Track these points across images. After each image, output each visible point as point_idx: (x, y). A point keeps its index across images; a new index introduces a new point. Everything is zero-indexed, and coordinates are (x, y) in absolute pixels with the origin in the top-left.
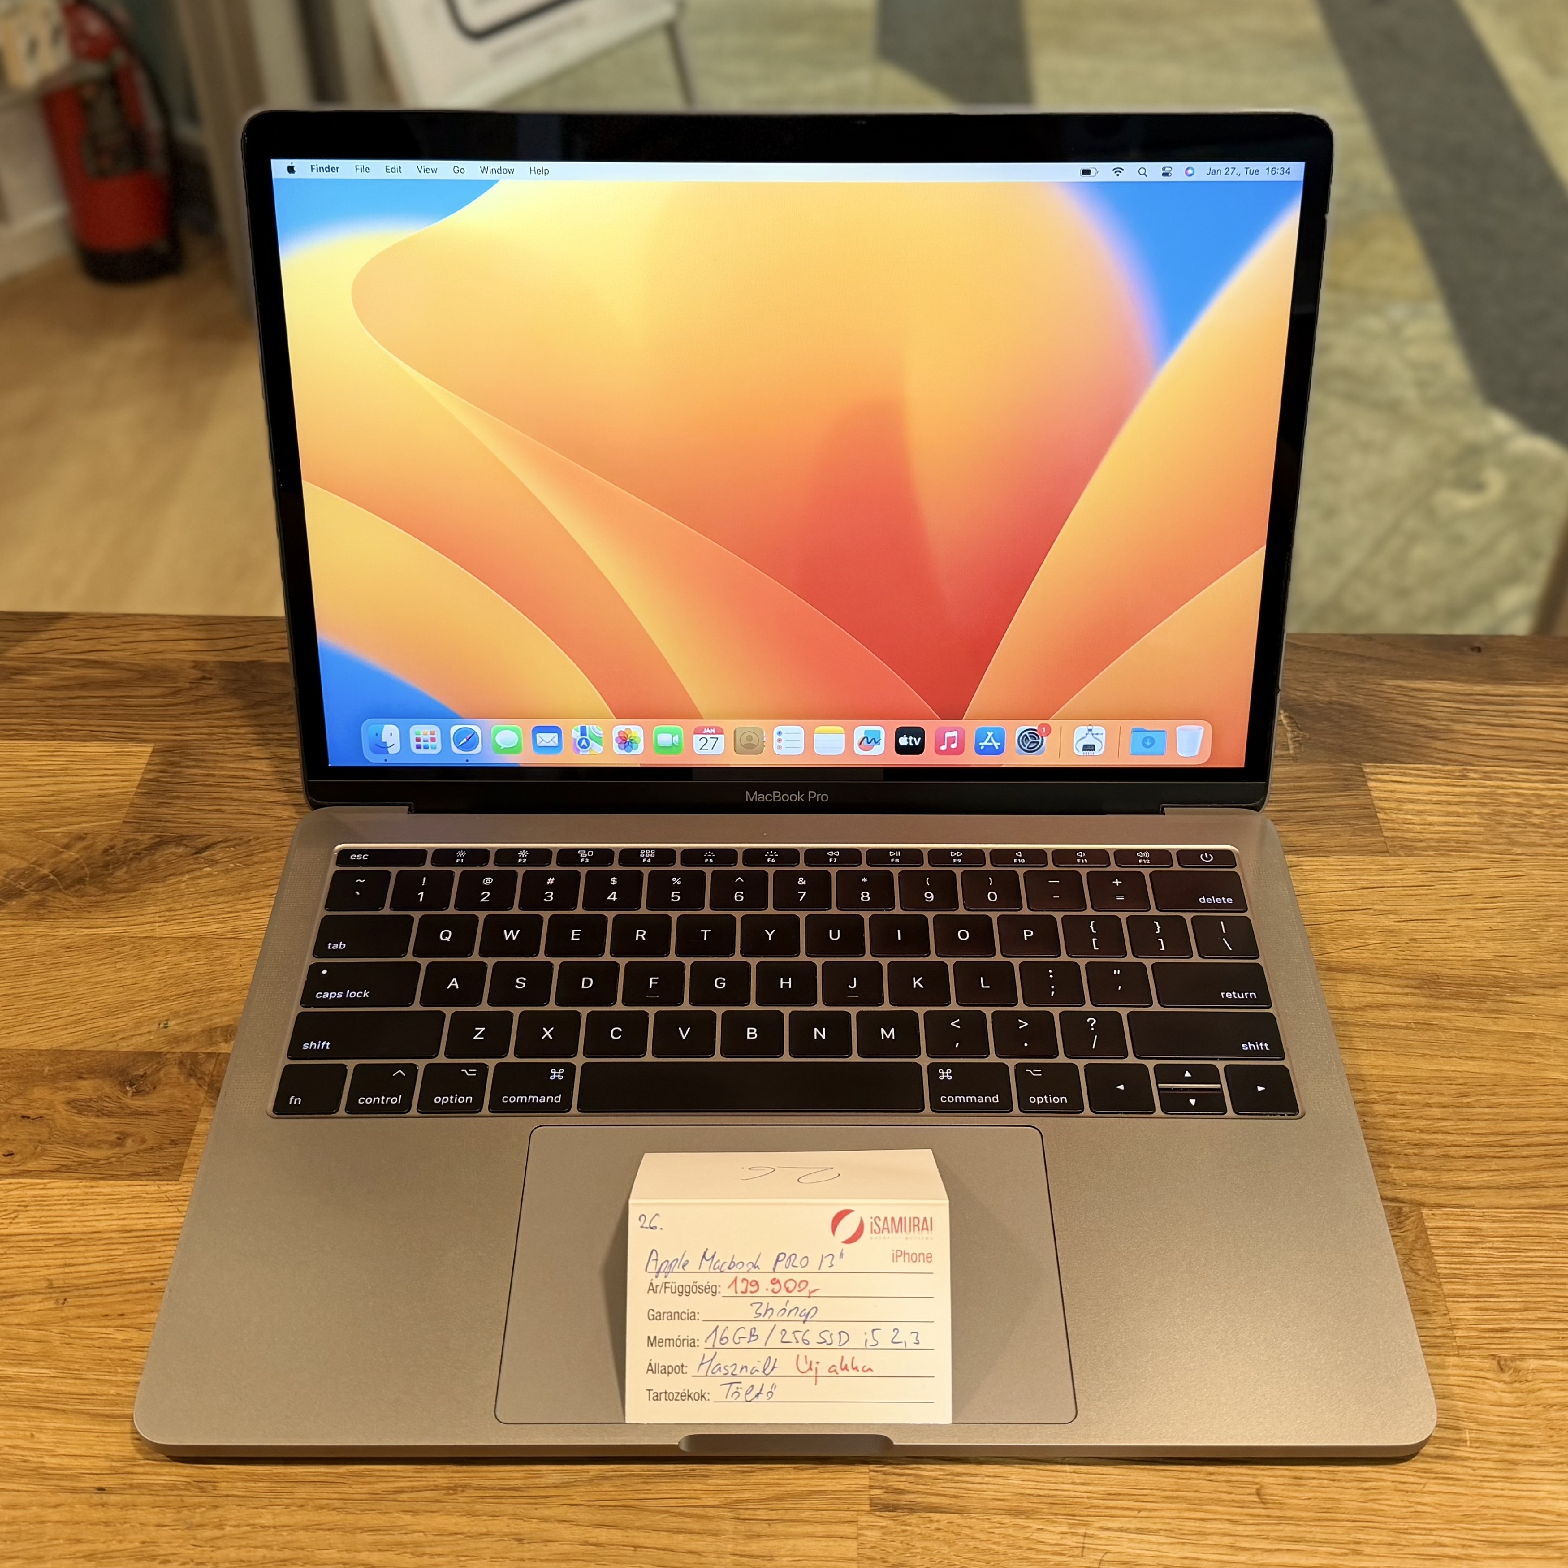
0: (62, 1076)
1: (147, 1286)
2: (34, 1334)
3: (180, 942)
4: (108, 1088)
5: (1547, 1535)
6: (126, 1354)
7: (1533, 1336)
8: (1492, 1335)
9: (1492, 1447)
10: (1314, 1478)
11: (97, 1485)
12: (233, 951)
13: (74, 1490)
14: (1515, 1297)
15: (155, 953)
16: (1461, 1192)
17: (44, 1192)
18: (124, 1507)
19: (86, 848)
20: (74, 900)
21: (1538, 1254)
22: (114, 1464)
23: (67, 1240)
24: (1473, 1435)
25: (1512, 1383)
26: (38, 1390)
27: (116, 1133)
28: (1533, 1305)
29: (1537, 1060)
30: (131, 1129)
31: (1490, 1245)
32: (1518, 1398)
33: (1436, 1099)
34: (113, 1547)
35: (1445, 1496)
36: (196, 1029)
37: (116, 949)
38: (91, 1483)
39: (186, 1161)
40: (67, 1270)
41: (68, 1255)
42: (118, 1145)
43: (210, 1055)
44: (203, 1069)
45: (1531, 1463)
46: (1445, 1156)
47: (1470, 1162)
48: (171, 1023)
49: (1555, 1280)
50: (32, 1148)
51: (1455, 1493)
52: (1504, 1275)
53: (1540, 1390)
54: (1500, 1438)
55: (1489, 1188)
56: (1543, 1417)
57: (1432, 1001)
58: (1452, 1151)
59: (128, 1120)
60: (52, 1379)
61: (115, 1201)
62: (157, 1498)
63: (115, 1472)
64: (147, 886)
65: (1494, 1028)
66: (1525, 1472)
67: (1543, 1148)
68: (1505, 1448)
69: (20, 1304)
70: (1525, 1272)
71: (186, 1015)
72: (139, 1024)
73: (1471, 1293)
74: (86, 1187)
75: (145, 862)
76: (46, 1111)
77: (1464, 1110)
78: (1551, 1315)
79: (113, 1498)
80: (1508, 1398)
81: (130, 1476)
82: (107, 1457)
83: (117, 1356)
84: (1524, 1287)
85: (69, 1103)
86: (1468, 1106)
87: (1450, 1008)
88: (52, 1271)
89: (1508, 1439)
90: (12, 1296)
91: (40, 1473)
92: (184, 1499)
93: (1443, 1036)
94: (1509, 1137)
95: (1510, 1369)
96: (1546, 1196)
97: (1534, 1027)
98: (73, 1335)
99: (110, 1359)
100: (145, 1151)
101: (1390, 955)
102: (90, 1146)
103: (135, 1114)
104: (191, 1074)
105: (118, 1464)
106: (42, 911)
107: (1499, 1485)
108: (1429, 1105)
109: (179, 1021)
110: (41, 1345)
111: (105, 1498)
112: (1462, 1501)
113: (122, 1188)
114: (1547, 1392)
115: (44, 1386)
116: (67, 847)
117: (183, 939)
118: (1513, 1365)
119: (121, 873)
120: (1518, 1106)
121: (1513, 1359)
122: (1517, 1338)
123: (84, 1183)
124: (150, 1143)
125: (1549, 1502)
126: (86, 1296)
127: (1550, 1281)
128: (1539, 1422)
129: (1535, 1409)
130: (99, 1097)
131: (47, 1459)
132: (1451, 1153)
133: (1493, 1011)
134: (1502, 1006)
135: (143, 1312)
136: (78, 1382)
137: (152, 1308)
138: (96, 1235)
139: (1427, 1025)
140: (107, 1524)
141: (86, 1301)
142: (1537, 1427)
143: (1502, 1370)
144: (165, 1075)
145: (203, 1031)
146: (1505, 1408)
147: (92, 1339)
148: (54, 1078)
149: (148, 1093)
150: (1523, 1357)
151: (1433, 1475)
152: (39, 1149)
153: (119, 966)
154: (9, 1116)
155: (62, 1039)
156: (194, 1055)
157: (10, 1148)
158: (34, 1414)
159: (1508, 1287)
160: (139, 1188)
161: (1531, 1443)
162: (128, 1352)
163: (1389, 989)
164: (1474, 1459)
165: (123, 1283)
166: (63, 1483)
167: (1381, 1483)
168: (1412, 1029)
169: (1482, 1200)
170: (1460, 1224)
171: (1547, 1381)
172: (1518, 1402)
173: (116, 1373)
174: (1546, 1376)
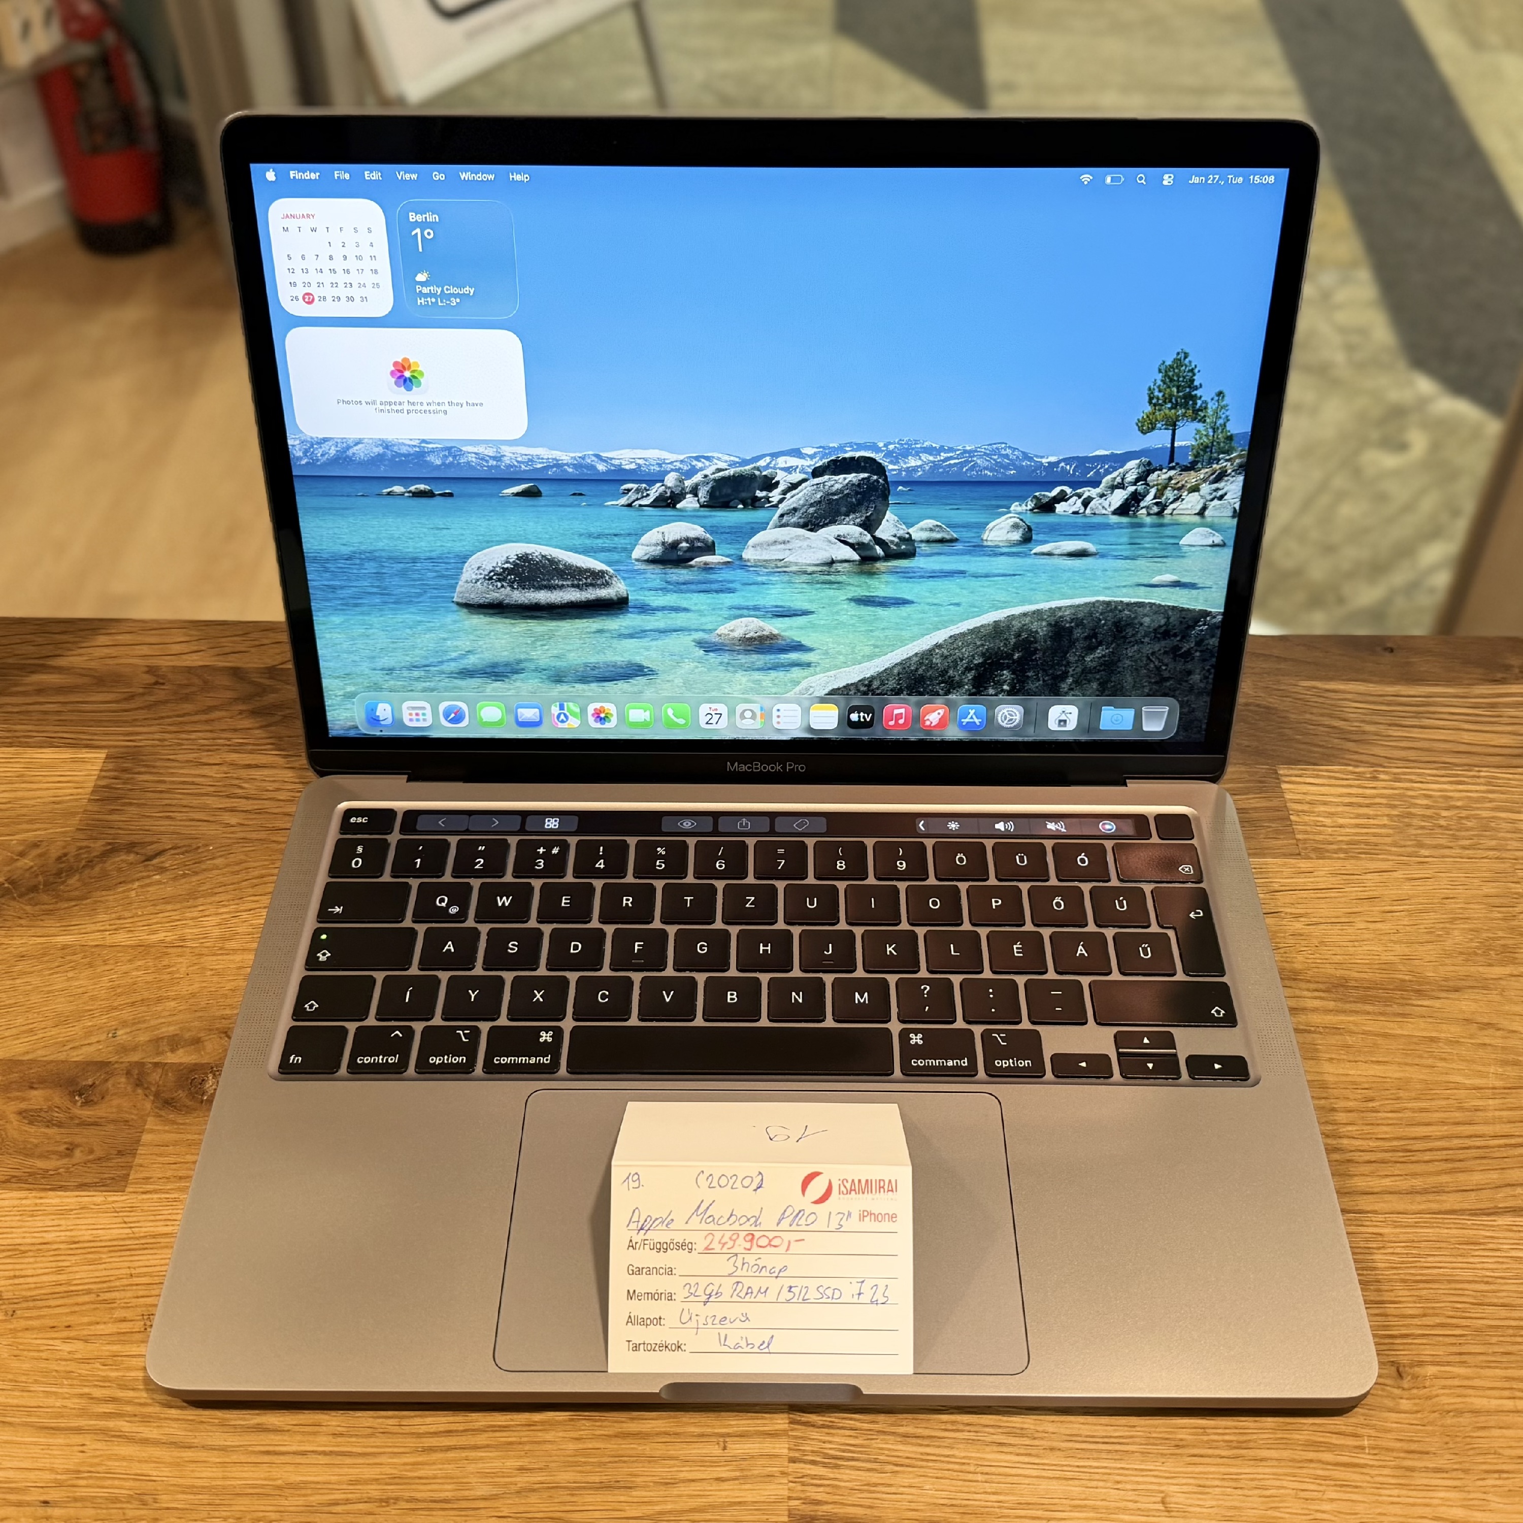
0: (14, 1086)
1: (92, 1297)
3: (130, 950)
4: (58, 1098)
6: (72, 1366)
7: (1430, 1342)
8: (1391, 1341)
9: (1390, 1454)
10: (1217, 1486)
11: (42, 1498)
12: (180, 960)
13: (19, 1504)
14: (1415, 1302)
15: (107, 961)
16: (1365, 1197)
18: (67, 1520)
19: (40, 856)
20: (30, 909)
21: (1437, 1259)
22: (59, 1477)
24: (1371, 1442)
25: (1410, 1389)
27: (65, 1143)
28: (1431, 1311)
29: (1440, 1063)
30: (78, 1140)
31: (1391, 1251)
32: (1415, 1404)
33: (1342, 1104)
35: (1344, 1503)
36: (143, 1038)
37: (68, 958)
38: (36, 1496)
39: (132, 1172)
40: (17, 1281)
41: (18, 1267)
42: (67, 1156)
43: (156, 1065)
44: (150, 1079)
45: (1427, 1469)
46: (1351, 1162)
47: (1373, 1167)
48: (119, 1033)
49: (1453, 1286)
51: (1353, 1501)
52: (1404, 1281)
53: (1437, 1396)
54: (1398, 1445)
55: (1391, 1193)
56: (1439, 1423)
57: (1341, 1005)
58: (1356, 1156)
59: (77, 1131)
61: (63, 1213)
62: (99, 1511)
63: (59, 1485)
64: (98, 894)
65: (1401, 1032)
66: (1420, 1479)
67: (1445, 1152)
68: (1402, 1455)
70: (1424, 1278)
71: (134, 1024)
72: (86, 1035)
73: (1372, 1298)
74: (36, 1197)
75: (97, 869)
77: (1368, 1115)
78: (1448, 1321)
79: (57, 1511)
80: (1406, 1404)
81: (74, 1489)
82: (52, 1470)
83: (63, 1369)
84: (1424, 1292)
85: (20, 1113)
86: (1373, 1110)
87: (1358, 1012)
89: (1405, 1446)
92: (127, 1511)
93: (1350, 1040)
94: (1412, 1142)
95: (1408, 1375)
96: (1445, 1202)
97: (1438, 1031)
98: (21, 1347)
99: (56, 1371)
100: (93, 1161)
101: (1300, 959)
103: (83, 1124)
104: (139, 1084)
105: (64, 1477)
107: (1396, 1492)
109: (128, 1030)
111: (49, 1511)
112: (1360, 1508)
113: (69, 1199)
114: (1442, 1398)
116: (22, 854)
117: (133, 947)
118: (1411, 1371)
119: (73, 881)
120: (1422, 1110)
121: (1412, 1366)
122: (1415, 1344)
123: (34, 1194)
124: (98, 1153)
126: (35, 1308)
127: (1448, 1287)
128: (1436, 1428)
129: (1432, 1415)
130: (50, 1109)
132: (1357, 1159)
133: (1400, 1015)
135: (90, 1324)
136: (25, 1394)
137: (98, 1320)
138: (45, 1246)
141: (34, 1313)
142: (1433, 1434)
143: (1400, 1375)
144: (113, 1085)
145: (150, 1041)
146: (1403, 1415)
147: (39, 1351)
148: (6, 1088)
149: (96, 1103)
150: (1421, 1364)
151: (1333, 1483)
153: (70, 974)
155: (15, 1049)
156: (141, 1065)
159: (1408, 1293)
160: (87, 1199)
161: (1427, 1450)
162: (73, 1364)
163: (1303, 993)
164: (1372, 1466)
165: (69, 1294)
166: (9, 1497)
167: (1282, 1491)
168: (1320, 1033)
169: (1385, 1205)
170: (1363, 1229)
171: (1444, 1387)
172: (1415, 1408)
173: (62, 1385)
174: (1444, 1382)
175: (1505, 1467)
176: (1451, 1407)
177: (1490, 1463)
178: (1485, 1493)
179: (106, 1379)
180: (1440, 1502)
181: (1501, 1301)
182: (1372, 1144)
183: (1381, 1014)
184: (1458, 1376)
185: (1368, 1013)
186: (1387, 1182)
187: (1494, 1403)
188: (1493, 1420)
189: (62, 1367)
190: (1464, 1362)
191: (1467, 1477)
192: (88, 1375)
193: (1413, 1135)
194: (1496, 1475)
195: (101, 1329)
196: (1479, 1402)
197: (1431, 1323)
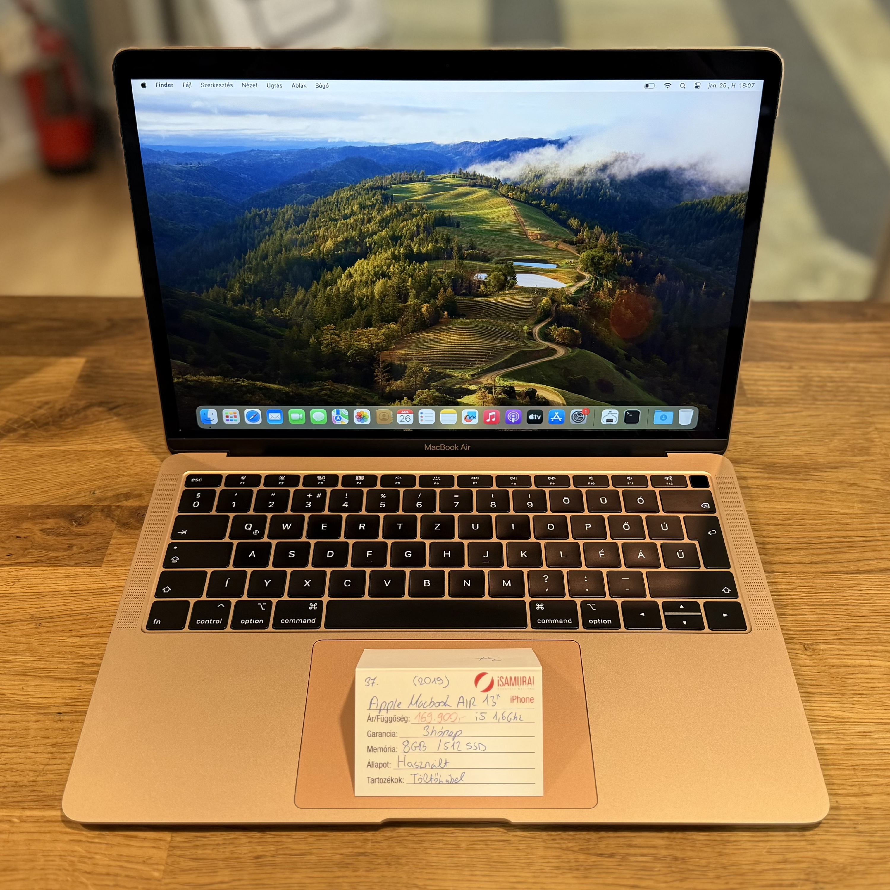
0: (38, 517)
1: (84, 616)
2: (23, 640)
3: (101, 453)
4: (62, 523)
5: (829, 727)
6: (73, 649)
7: (822, 633)
8: (801, 633)
11: (58, 712)
12: (130, 457)
13: (45, 714)
14: (813, 615)
15: (88, 458)
16: (785, 565)
17: (29, 572)
18: (73, 721)
19: (50, 408)
20: (45, 434)
21: (825, 594)
22: (67, 701)
23: (41, 595)
25: (811, 655)
26: (26, 666)
27: (68, 544)
28: (822, 619)
29: (827, 502)
30: (75, 542)
31: (799, 590)
32: (814, 663)
33: (771, 522)
34: (66, 741)
36: (110, 494)
37: (67, 457)
38: (54, 710)
39: (106, 557)
40: (41, 609)
41: (42, 603)
42: (68, 550)
43: (118, 507)
44: (114, 513)
45: (821, 693)
46: (776, 548)
47: (789, 551)
48: (97, 492)
49: (835, 607)
50: (22, 552)
52: (808, 605)
53: (826, 659)
55: (799, 563)
56: (828, 671)
57: (771, 475)
58: (781, 546)
59: (74, 538)
60: (34, 662)
61: (67, 577)
63: (67, 705)
64: (83, 426)
65: (804, 487)
66: (816, 698)
67: (829, 544)
68: (807, 686)
69: (15, 626)
70: (818, 603)
71: (104, 488)
72: (79, 493)
73: (790, 613)
74: (51, 570)
75: (82, 414)
76: (30, 534)
77: (787, 527)
78: (833, 623)
79: (66, 718)
80: (808, 662)
81: (75, 707)
82: (63, 698)
83: (69, 650)
84: (818, 610)
85: (41, 530)
86: (790, 525)
87: (780, 479)
88: (33, 610)
90: (12, 622)
91: (27, 706)
93: (776, 492)
94: (811, 539)
95: (810, 649)
96: (830, 567)
97: (825, 487)
98: (44, 640)
99: (65, 652)
100: (83, 552)
101: (749, 453)
102: (54, 550)
103: (78, 535)
104: (108, 516)
105: (69, 701)
106: (26, 439)
108: (768, 525)
109: (101, 491)
110: (26, 646)
111: (62, 717)
113: (70, 570)
114: (829, 660)
115: (29, 665)
116: (40, 408)
117: (103, 451)
118: (812, 647)
119: (69, 420)
120: (816, 525)
121: (812, 645)
122: (814, 634)
123: (50, 568)
124: (86, 548)
125: (830, 712)
126: (52, 622)
127: (831, 607)
128: (826, 674)
129: (823, 668)
130: (58, 528)
131: (30, 699)
132: (780, 547)
133: (804, 480)
134: (808, 477)
135: (83, 629)
136: (47, 662)
137: (88, 627)
138: (57, 593)
139: (769, 487)
140: (63, 730)
141: (52, 624)
142: (825, 676)
143: (806, 650)
144: (94, 517)
145: (114, 496)
147: (54, 642)
148: (33, 518)
149: (84, 525)
150: (817, 644)
152: (26, 552)
153: (68, 464)
154: (10, 537)
155: (38, 500)
156: (109, 507)
157: (10, 552)
158: (23, 678)
159: (810, 610)
160: (80, 570)
161: (821, 684)
162: (73, 648)
163: (748, 470)
165: (71, 615)
166: (39, 711)
168: (760, 489)
169: (796, 569)
170: (784, 580)
171: (831, 655)
172: (814, 665)
173: (68, 658)
174: (829, 652)
175: (865, 692)
176: (834, 664)
177: (856, 690)
178: (853, 704)
179: (91, 655)
180: (829, 708)
181: (861, 614)
182: (789, 540)
183: (793, 479)
184: (838, 649)
185: (787, 479)
186: (798, 559)
187: (858, 662)
188: (857, 670)
189: (68, 649)
190: (842, 643)
191: (843, 696)
192: (82, 653)
193: (812, 536)
194: (860, 696)
195: (89, 631)
196: (849, 662)
197: (823, 625)
